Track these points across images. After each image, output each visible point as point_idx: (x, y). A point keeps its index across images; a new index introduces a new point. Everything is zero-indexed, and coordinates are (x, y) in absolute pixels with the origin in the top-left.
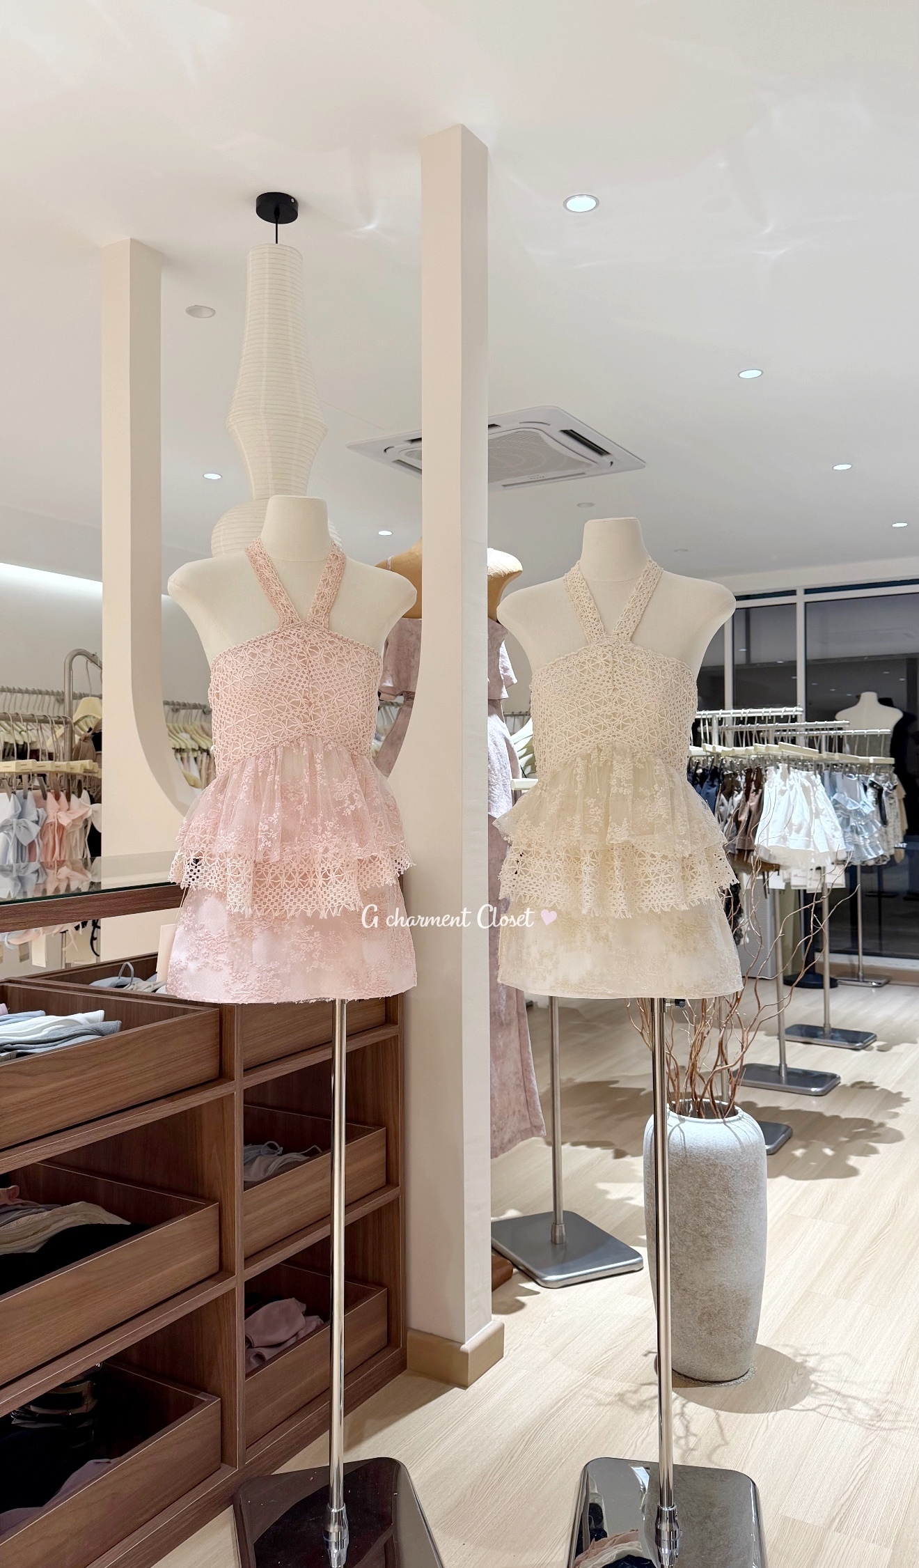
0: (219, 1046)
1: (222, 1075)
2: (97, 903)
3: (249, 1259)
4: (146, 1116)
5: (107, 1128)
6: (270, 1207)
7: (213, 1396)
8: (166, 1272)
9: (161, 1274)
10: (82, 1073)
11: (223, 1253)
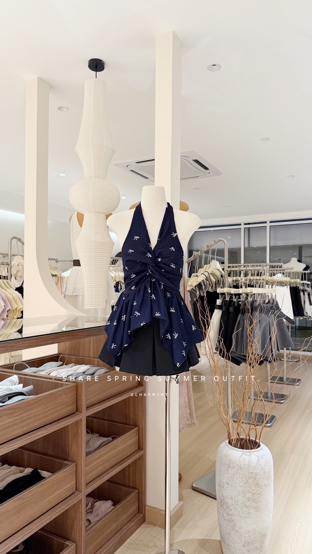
0: (76, 399)
1: (77, 410)
3: (88, 485)
4: (47, 431)
6: (95, 463)
7: (73, 543)
8: (55, 494)
9: (53, 495)
10: (21, 414)
11: (77, 484)
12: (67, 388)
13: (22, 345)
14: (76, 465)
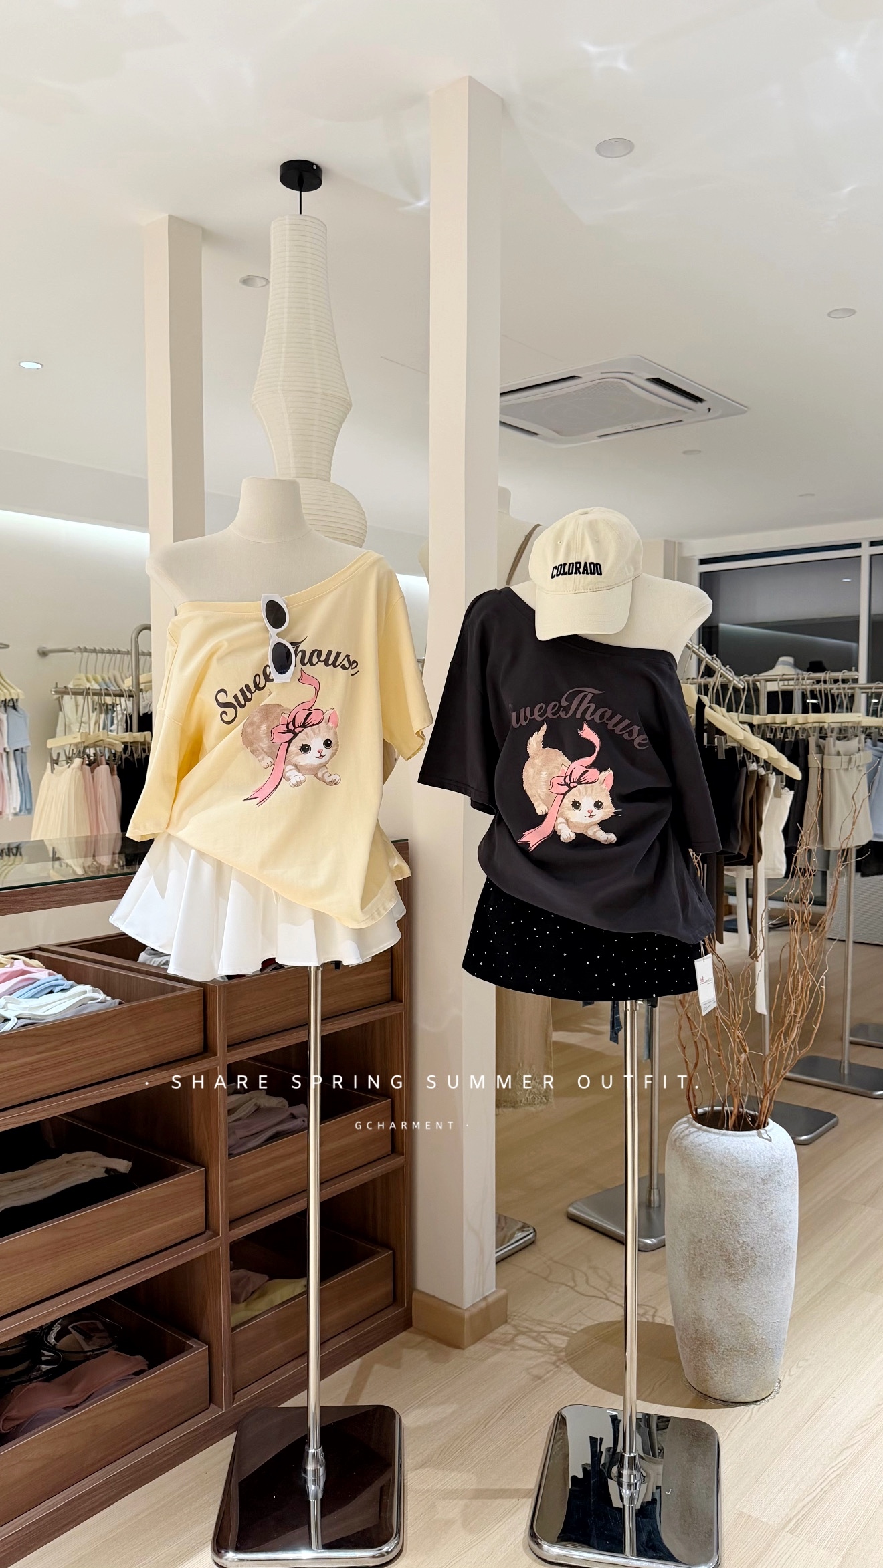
0: (203, 1023)
1: (206, 1050)
3: (234, 1222)
6: (262, 1173)
7: (202, 1343)
8: (147, 1230)
9: (142, 1232)
10: (55, 1048)
11: (210, 1214)
12: (178, 997)
13: (46, 900)
14: (206, 1172)
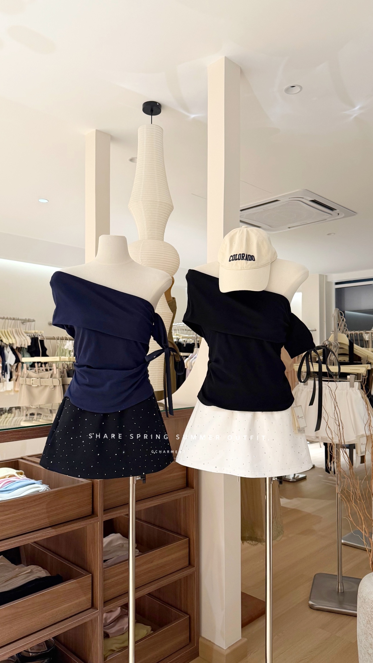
0: (91, 499)
1: (93, 514)
2: (21, 433)
3: (106, 602)
4: (47, 534)
5: (25, 540)
6: (121, 576)
8: (61, 607)
11: (94, 598)
12: (79, 486)
14: (93, 576)
